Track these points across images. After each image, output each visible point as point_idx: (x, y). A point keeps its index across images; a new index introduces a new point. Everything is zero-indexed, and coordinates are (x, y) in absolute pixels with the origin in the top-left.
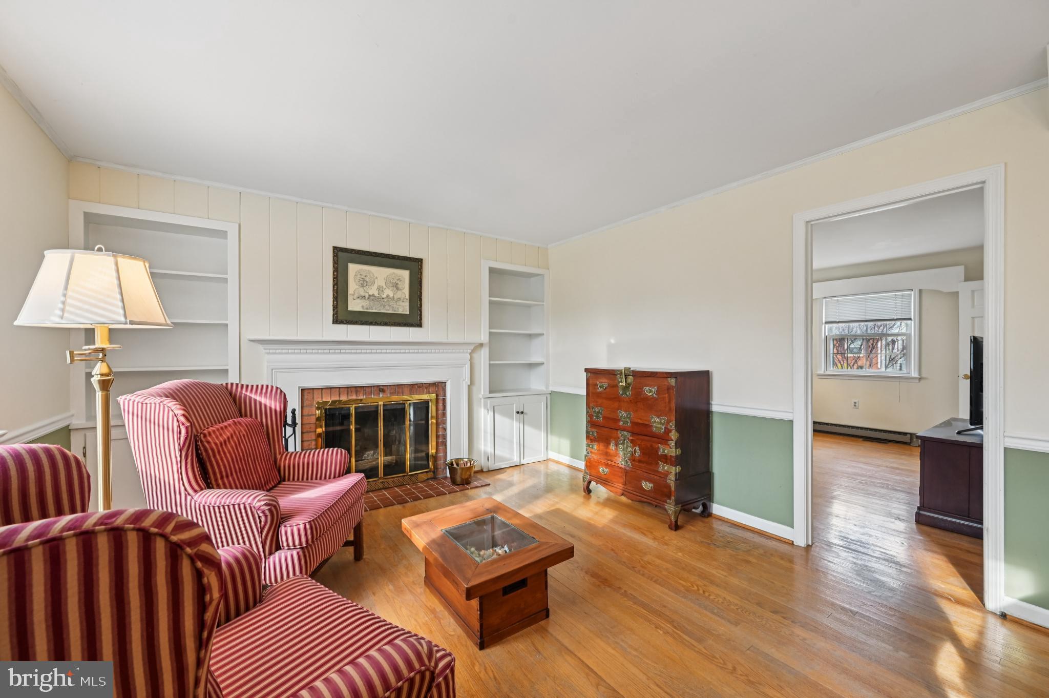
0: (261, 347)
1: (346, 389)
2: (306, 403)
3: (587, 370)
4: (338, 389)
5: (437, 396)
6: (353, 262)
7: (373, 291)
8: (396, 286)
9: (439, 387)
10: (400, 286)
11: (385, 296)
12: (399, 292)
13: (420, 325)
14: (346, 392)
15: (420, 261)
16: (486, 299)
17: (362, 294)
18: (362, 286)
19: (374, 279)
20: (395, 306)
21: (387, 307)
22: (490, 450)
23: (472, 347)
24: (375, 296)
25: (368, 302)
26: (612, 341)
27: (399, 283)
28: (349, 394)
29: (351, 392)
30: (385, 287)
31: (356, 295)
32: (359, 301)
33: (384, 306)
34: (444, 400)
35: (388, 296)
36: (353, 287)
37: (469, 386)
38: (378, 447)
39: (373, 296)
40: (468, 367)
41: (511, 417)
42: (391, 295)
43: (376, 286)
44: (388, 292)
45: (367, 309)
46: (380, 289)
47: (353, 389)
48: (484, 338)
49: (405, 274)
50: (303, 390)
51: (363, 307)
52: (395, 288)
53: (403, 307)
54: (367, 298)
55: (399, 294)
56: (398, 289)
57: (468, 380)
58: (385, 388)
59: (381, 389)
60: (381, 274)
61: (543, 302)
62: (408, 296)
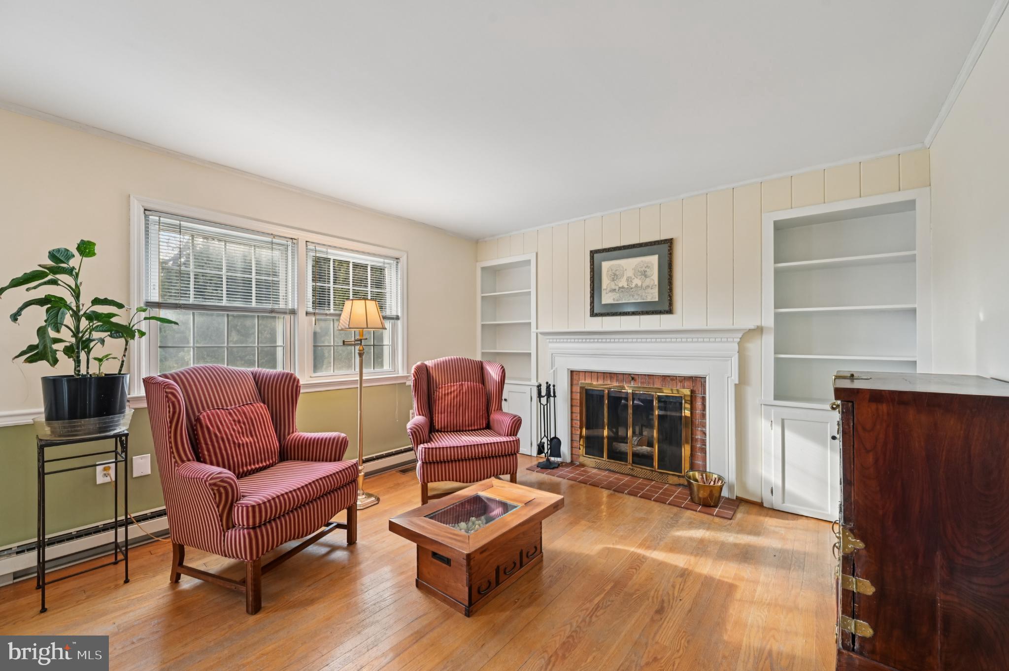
0: (545, 338)
2: (575, 382)
4: (596, 374)
5: (692, 392)
6: (604, 260)
7: (623, 283)
8: (645, 274)
9: (697, 383)
10: (648, 273)
11: (633, 286)
12: (648, 280)
13: (670, 311)
14: (602, 377)
17: (614, 287)
18: (613, 280)
19: (624, 271)
20: (644, 294)
21: (636, 297)
22: (776, 480)
24: (624, 288)
25: (618, 295)
27: (648, 270)
28: (605, 378)
29: (607, 377)
30: (633, 277)
31: (609, 289)
32: (610, 294)
33: (633, 296)
35: (636, 286)
37: (736, 385)
39: (623, 287)
40: (735, 360)
42: (640, 284)
43: (625, 278)
44: (637, 282)
45: (617, 301)
46: (629, 280)
47: (608, 375)
50: (572, 372)
51: (614, 299)
52: (643, 276)
53: (652, 294)
54: (617, 291)
55: (647, 282)
56: (646, 276)
57: (735, 379)
58: (636, 377)
59: (633, 377)
60: (629, 265)
61: (915, 249)
62: (656, 283)
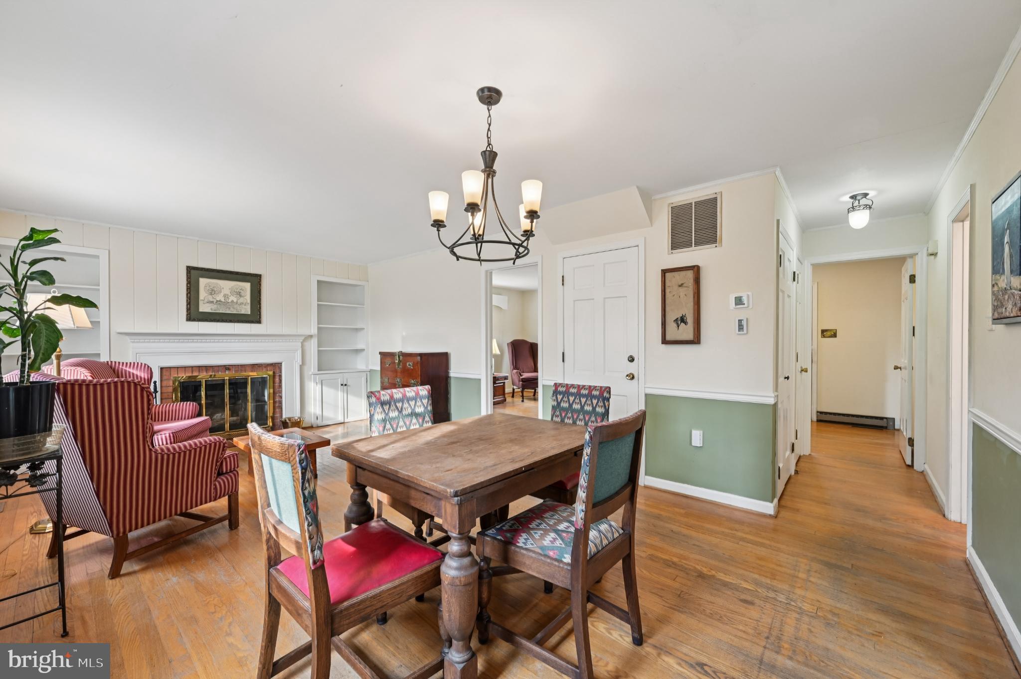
0: (127, 338)
1: (198, 368)
2: (165, 377)
3: (380, 353)
4: (191, 368)
5: (274, 373)
6: (203, 277)
7: (220, 297)
8: (239, 294)
9: (276, 367)
10: (242, 294)
11: (230, 301)
12: (242, 298)
13: (259, 322)
14: (198, 370)
15: (259, 277)
16: (315, 303)
17: (211, 300)
18: (211, 294)
19: (221, 289)
20: (238, 308)
21: (232, 309)
22: (319, 412)
23: (303, 338)
24: (221, 302)
25: (215, 306)
26: (404, 334)
27: (242, 292)
28: (201, 371)
29: (202, 370)
30: (230, 295)
31: (206, 300)
32: (208, 305)
33: (229, 309)
34: (280, 376)
35: (232, 301)
36: (203, 294)
37: (300, 365)
38: (225, 411)
39: (220, 301)
40: (299, 352)
41: (337, 389)
42: (235, 300)
43: (222, 294)
44: (233, 298)
45: (215, 310)
46: (225, 296)
47: (204, 368)
48: (314, 331)
49: (247, 286)
50: (162, 369)
51: (211, 309)
52: (238, 296)
53: (245, 309)
54: (215, 303)
55: (241, 300)
56: (241, 296)
57: (299, 362)
58: (231, 367)
59: (227, 368)
60: (226, 286)
61: (364, 305)
62: (249, 301)
